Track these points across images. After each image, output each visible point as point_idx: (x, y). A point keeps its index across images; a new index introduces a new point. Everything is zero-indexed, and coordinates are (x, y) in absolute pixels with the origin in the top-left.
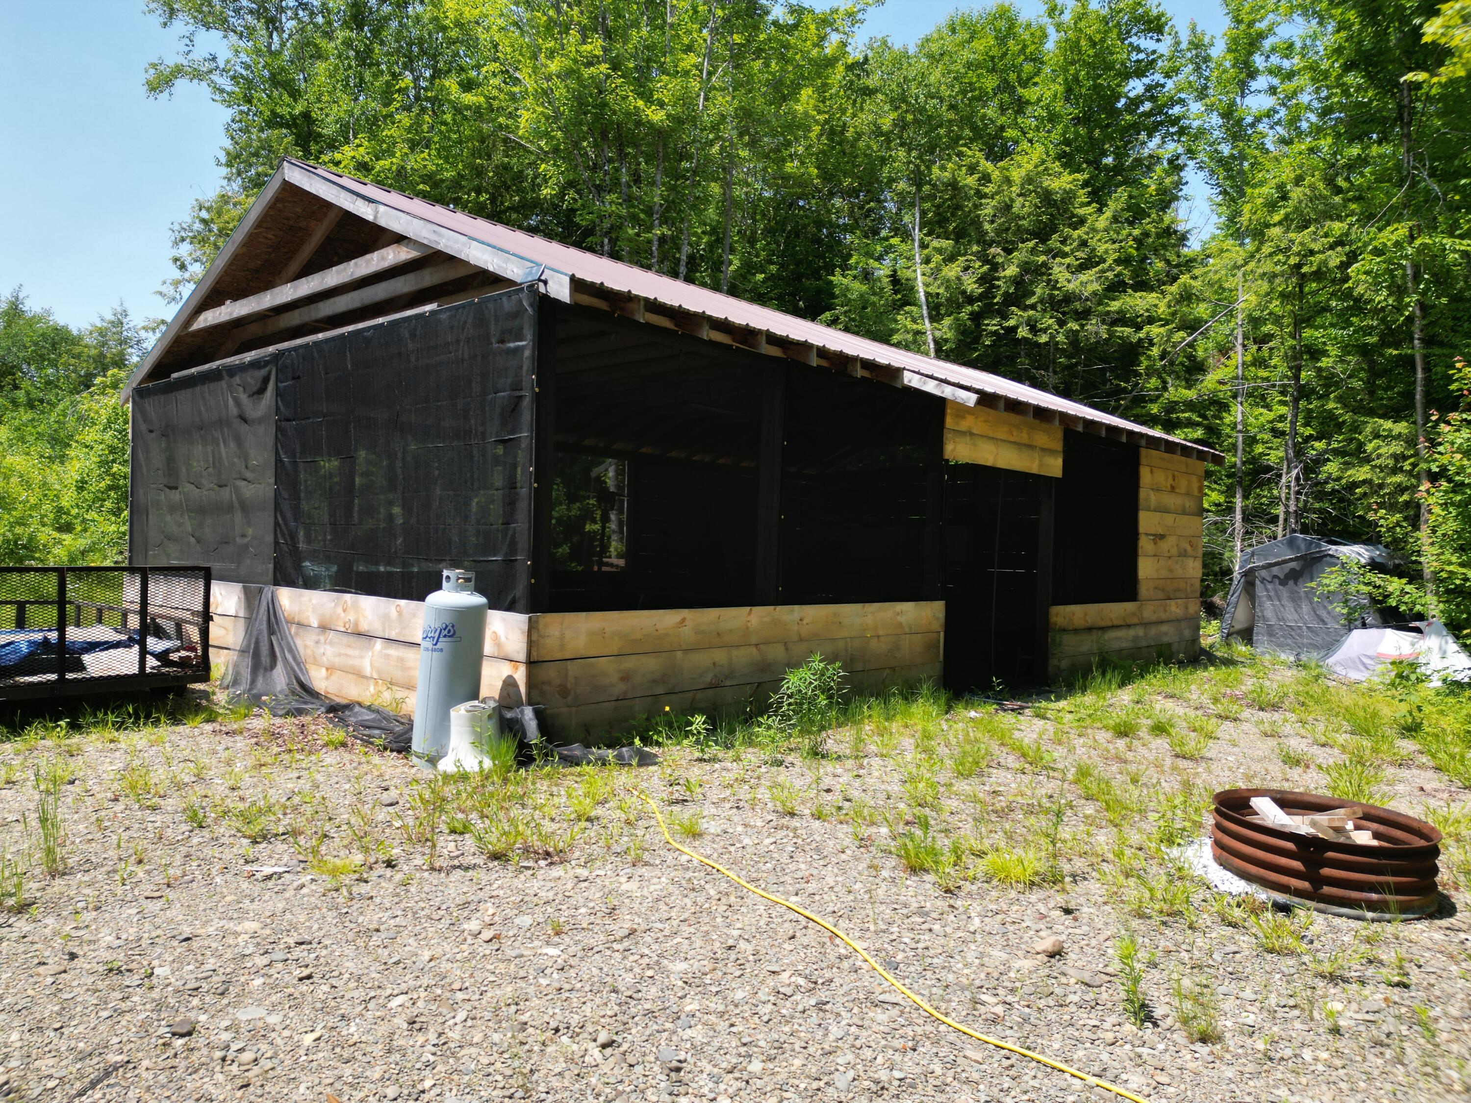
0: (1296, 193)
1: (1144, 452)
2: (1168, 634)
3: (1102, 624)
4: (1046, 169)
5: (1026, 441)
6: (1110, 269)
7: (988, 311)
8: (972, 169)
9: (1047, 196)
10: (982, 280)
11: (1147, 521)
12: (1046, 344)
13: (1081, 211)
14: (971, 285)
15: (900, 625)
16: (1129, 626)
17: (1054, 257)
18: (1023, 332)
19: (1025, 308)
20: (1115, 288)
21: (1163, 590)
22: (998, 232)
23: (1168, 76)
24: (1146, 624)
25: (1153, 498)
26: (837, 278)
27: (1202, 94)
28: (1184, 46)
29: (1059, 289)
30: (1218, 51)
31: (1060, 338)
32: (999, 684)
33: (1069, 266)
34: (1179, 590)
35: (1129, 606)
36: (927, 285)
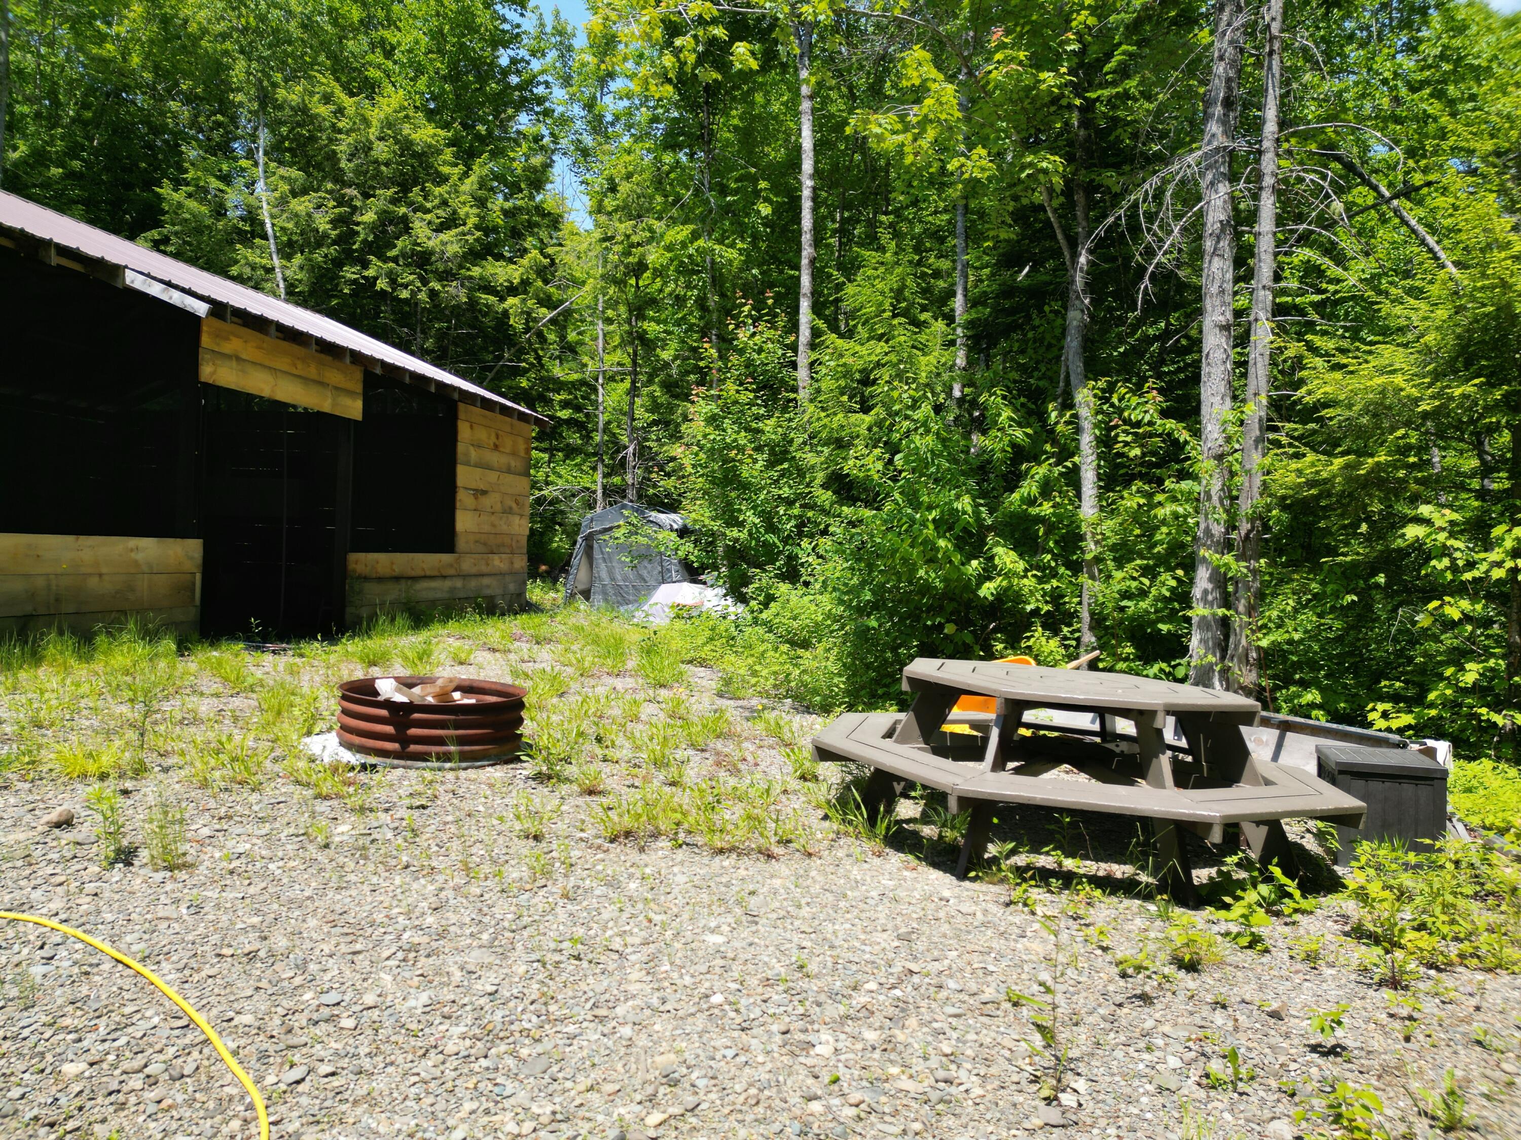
0: (624, 188)
1: (462, 406)
2: (491, 586)
3: (413, 574)
4: (407, 117)
5: (316, 377)
6: (470, 233)
7: (348, 257)
8: (327, 99)
9: (406, 145)
10: (335, 222)
11: (465, 476)
12: (406, 301)
13: (446, 170)
14: (322, 223)
15: (136, 563)
16: (444, 577)
17: (415, 211)
18: (382, 284)
19: (386, 260)
20: (475, 255)
21: (485, 544)
22: (357, 172)
23: (533, 54)
24: (465, 576)
25: (474, 454)
26: (165, 190)
27: (566, 81)
28: (549, 29)
29: (419, 245)
30: (580, 42)
31: (423, 296)
32: (257, 626)
33: (430, 223)
34: (503, 545)
35: (446, 558)
36: (272, 217)
